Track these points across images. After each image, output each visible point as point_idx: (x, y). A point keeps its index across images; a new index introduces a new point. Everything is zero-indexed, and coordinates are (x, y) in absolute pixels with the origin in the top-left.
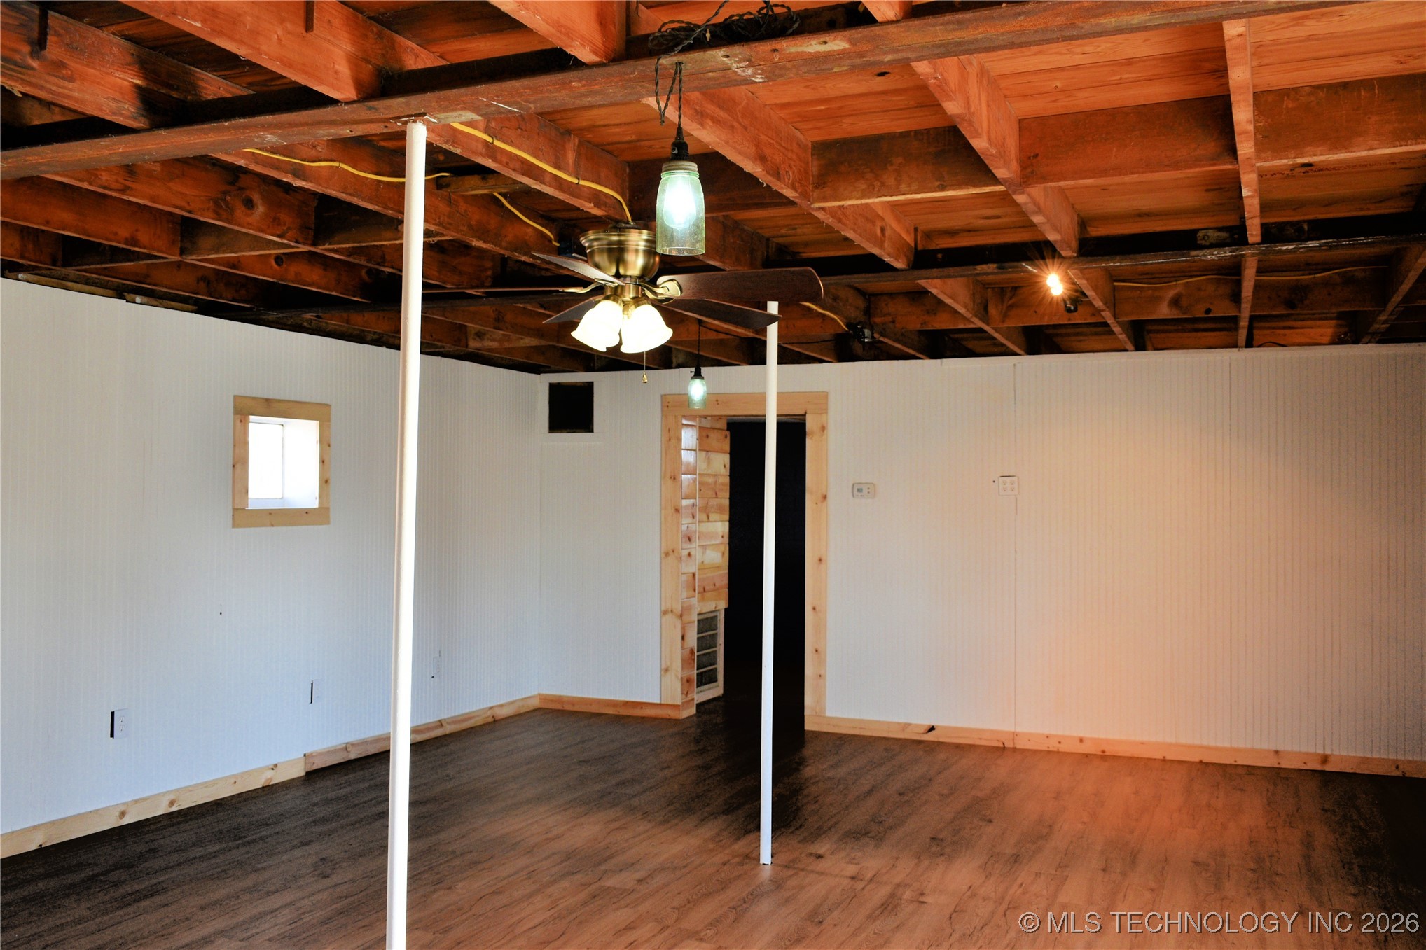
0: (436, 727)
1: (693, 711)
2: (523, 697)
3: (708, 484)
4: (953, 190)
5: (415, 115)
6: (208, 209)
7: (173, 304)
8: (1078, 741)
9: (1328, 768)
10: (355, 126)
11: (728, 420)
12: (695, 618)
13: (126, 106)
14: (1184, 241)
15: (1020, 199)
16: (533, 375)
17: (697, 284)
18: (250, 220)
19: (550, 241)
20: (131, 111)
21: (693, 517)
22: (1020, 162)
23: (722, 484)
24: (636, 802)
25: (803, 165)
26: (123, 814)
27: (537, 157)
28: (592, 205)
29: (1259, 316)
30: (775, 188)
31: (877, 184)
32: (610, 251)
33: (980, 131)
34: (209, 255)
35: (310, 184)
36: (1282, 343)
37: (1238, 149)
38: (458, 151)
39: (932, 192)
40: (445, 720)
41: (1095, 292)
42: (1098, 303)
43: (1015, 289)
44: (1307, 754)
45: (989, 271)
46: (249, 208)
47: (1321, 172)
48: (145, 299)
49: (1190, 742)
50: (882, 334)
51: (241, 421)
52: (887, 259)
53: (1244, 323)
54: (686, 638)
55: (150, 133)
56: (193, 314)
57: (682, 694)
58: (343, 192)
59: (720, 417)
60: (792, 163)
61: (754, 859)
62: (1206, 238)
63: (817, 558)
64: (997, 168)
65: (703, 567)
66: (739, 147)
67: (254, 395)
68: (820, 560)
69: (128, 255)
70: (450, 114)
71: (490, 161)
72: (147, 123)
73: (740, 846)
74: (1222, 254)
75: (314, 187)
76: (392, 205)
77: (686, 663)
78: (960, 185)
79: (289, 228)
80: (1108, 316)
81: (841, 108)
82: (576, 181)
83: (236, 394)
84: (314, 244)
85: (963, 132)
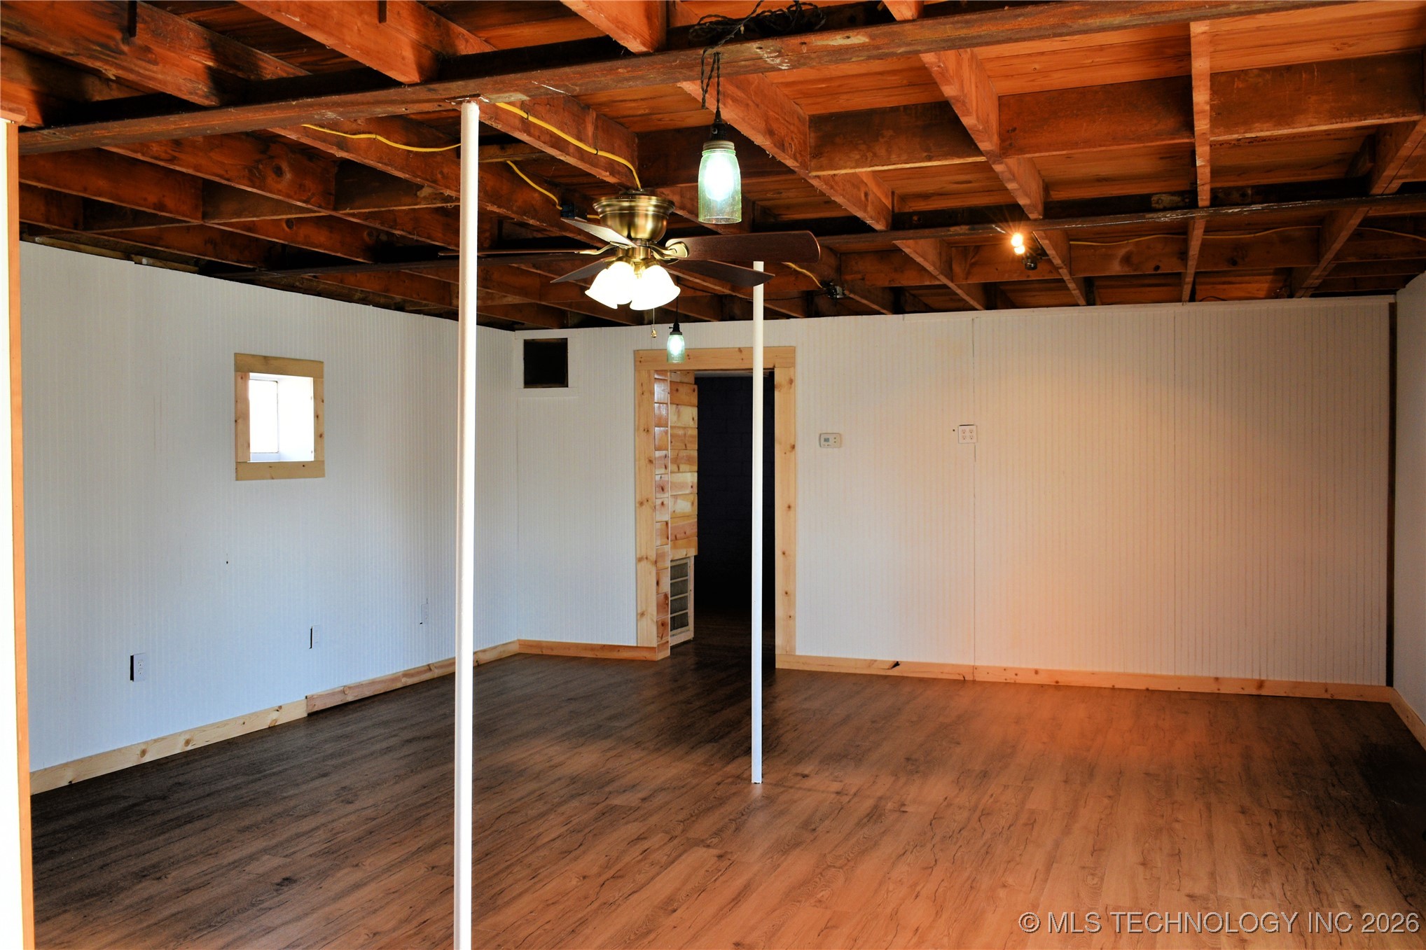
0: (425, 672)
1: (668, 653)
2: (505, 642)
3: (677, 436)
4: (939, 160)
5: (470, 96)
6: (244, 177)
7: (176, 264)
8: (1034, 672)
9: (1264, 692)
10: (411, 105)
11: (696, 375)
12: (669, 564)
13: (200, 86)
14: (1142, 204)
15: (998, 168)
16: (508, 332)
17: (704, 246)
18: (280, 187)
19: (554, 204)
20: (203, 91)
21: (666, 468)
22: (1000, 135)
23: (692, 436)
24: (628, 733)
25: (802, 137)
26: (144, 753)
27: (562, 130)
28: (608, 173)
29: (1201, 272)
30: (779, 159)
31: (870, 155)
32: (622, 216)
33: (971, 110)
34: (231, 219)
35: (351, 155)
36: (1221, 297)
37: (1195, 125)
38: (499, 127)
39: (920, 162)
40: (433, 664)
41: (1056, 252)
42: (1057, 261)
43: (978, 248)
44: (1247, 680)
45: (961, 232)
46: (279, 176)
47: (1264, 143)
48: (151, 261)
49: (1137, 671)
50: (851, 292)
51: (242, 378)
52: (869, 222)
53: (1189, 279)
54: (660, 583)
55: (219, 111)
56: (196, 275)
57: (658, 636)
58: (379, 162)
59: (688, 372)
60: (794, 136)
61: (745, 779)
62: (1160, 201)
63: (787, 506)
64: (981, 141)
65: (674, 516)
66: (752, 123)
67: (253, 353)
68: (789, 507)
69: (152, 219)
70: (502, 95)
71: (525, 135)
72: (217, 102)
73: (731, 768)
74: (1174, 216)
75: (354, 158)
76: (419, 174)
77: (661, 607)
78: (945, 156)
79: (313, 194)
80: (1064, 274)
81: (840, 86)
82: (595, 152)
83: (237, 352)
84: (335, 209)
85: (956, 112)
